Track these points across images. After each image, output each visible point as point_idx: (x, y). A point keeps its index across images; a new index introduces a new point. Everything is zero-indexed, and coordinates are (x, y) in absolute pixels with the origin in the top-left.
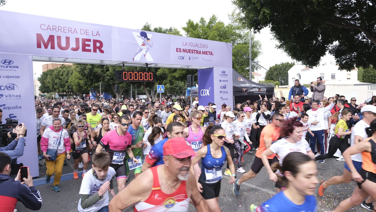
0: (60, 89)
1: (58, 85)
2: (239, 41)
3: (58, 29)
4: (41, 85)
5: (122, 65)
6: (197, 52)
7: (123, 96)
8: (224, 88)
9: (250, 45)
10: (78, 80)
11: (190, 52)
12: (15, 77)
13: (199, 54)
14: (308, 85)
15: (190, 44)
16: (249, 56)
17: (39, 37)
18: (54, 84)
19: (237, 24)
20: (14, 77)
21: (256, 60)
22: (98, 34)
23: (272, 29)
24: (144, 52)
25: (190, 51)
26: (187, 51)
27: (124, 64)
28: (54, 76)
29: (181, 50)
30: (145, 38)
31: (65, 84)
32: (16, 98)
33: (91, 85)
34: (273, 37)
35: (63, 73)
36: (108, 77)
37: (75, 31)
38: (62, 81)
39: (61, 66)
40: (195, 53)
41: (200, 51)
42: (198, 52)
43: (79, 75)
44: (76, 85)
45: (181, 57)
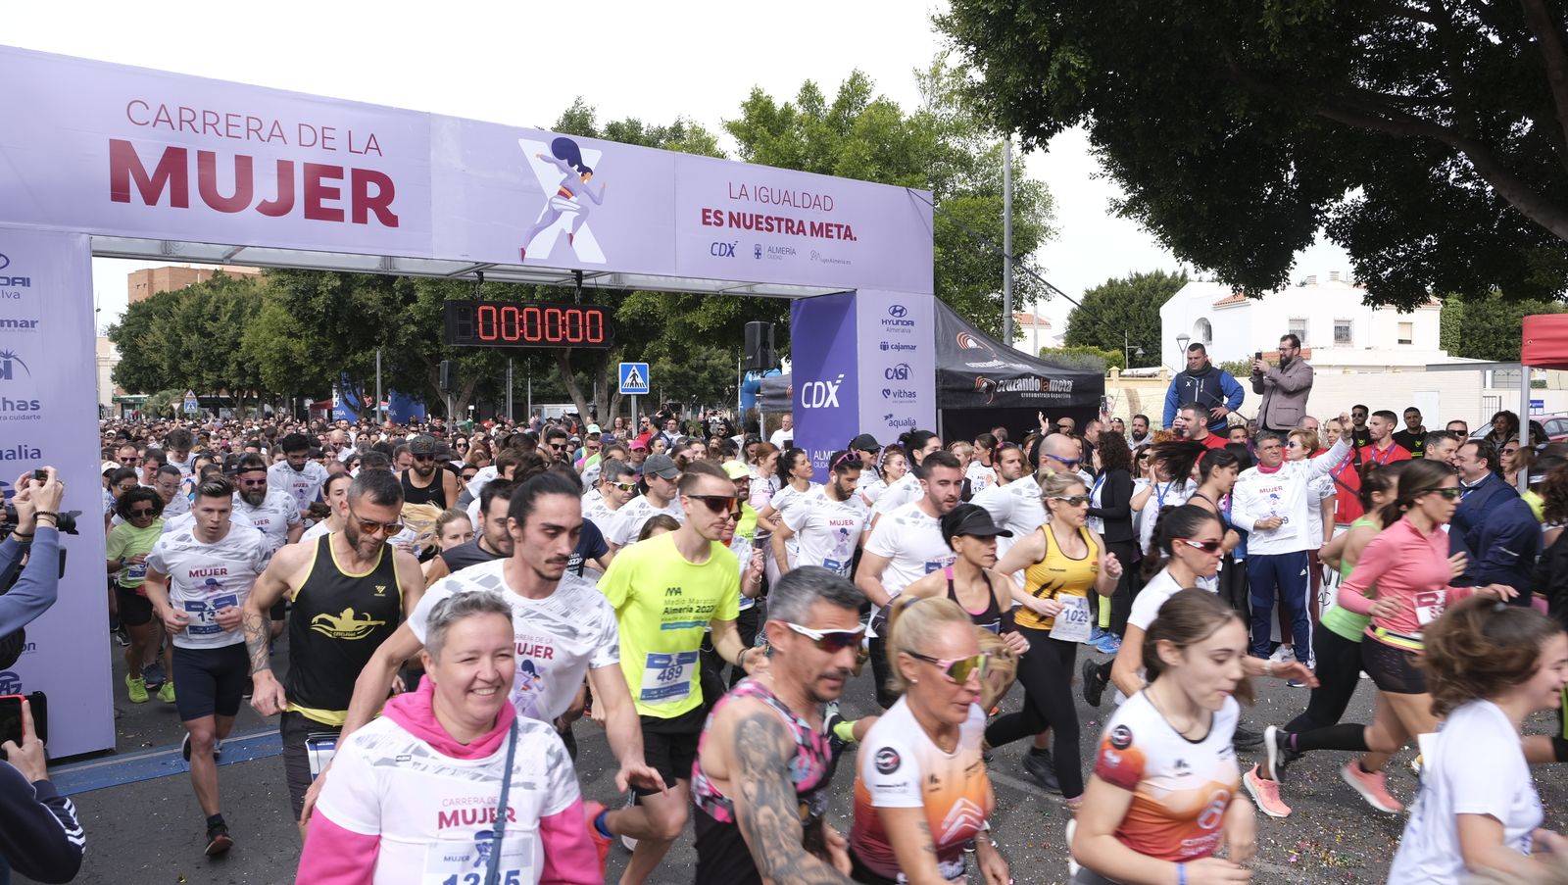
0: (204, 375)
1: (196, 359)
2: (962, 182)
3: (205, 124)
4: (123, 356)
5: (473, 276)
6: (790, 224)
7: (472, 407)
8: (898, 378)
9: (1006, 201)
10: (284, 338)
11: (760, 226)
12: (16, 326)
13: (798, 234)
14: (1239, 367)
15: (758, 192)
16: (1001, 244)
17: (122, 155)
18: (179, 356)
19: (953, 111)
20: (9, 326)
21: (1029, 262)
22: (373, 144)
23: (1097, 137)
24: (565, 222)
25: (761, 223)
26: (748, 223)
27: (480, 274)
28: (177, 319)
29: (721, 216)
30: (572, 165)
31: (225, 353)
32: (16, 412)
33: (339, 358)
34: (1099, 168)
35: (217, 308)
36: (413, 328)
37: (276, 132)
38: (215, 344)
39: (210, 278)
40: (779, 231)
41: (801, 222)
42: (792, 227)
43: (284, 316)
44: (276, 362)
45: (723, 247)
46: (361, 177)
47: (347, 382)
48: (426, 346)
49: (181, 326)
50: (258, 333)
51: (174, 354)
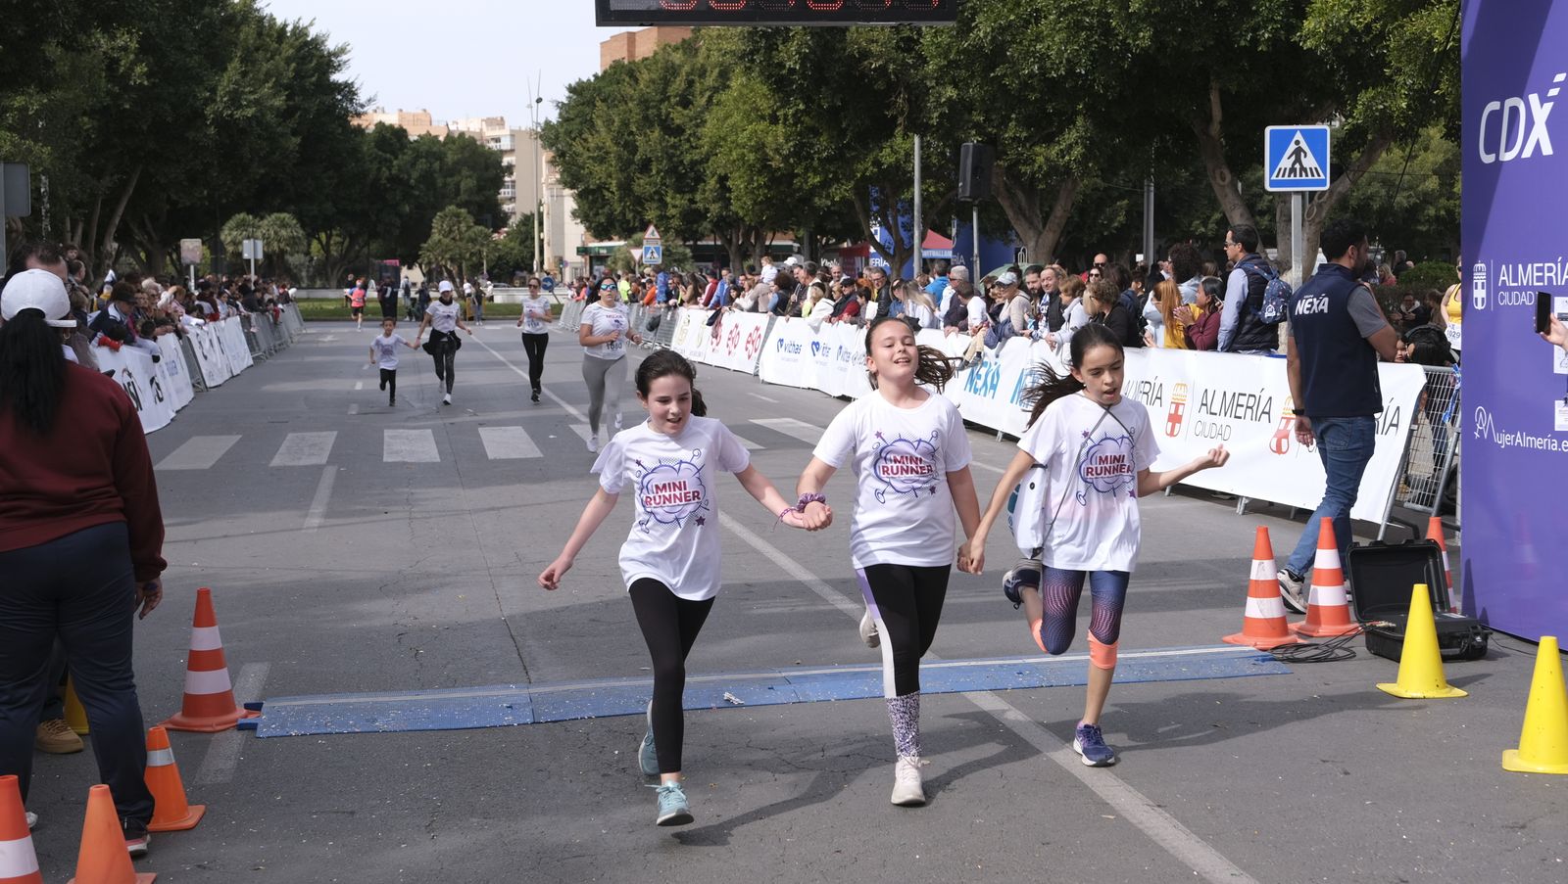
0: (668, 199)
1: (658, 173)
10: (763, 125)
18: (633, 167)
28: (630, 104)
31: (701, 162)
35: (690, 83)
36: (950, 92)
38: (687, 146)
44: (751, 167)
47: (877, 204)
48: (977, 126)
49: (636, 117)
50: (726, 118)
51: (625, 165)
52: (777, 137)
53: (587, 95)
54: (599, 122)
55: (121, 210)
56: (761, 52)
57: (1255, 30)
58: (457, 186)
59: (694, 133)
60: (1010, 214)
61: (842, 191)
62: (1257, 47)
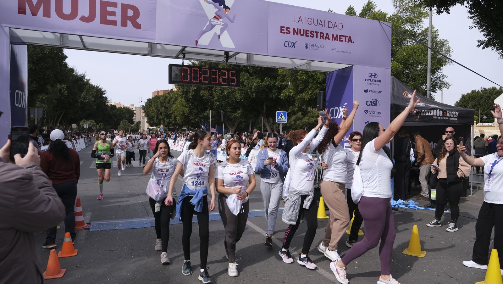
0: (165, 120)
1: (163, 115)
6: (322, 35)
8: (372, 105)
9: (429, 45)
10: (184, 107)
11: (308, 35)
13: (326, 39)
15: (307, 20)
16: (426, 65)
18: (159, 114)
21: (439, 73)
24: (217, 30)
25: (308, 33)
26: (302, 33)
27: (184, 54)
28: (159, 103)
29: (289, 30)
30: (220, 5)
31: (171, 114)
36: (218, 103)
38: (169, 111)
40: (317, 37)
41: (327, 34)
43: (184, 102)
44: (181, 115)
45: (290, 43)
46: (125, 7)
47: (203, 122)
49: (159, 105)
50: (177, 106)
51: (157, 114)
52: (186, 110)
53: (151, 101)
54: (153, 106)
55: (60, 118)
56: (185, 94)
57: (272, 95)
58: (125, 116)
59: (170, 109)
60: (227, 125)
61: (197, 120)
62: (272, 98)
